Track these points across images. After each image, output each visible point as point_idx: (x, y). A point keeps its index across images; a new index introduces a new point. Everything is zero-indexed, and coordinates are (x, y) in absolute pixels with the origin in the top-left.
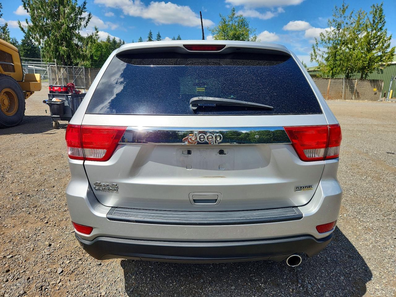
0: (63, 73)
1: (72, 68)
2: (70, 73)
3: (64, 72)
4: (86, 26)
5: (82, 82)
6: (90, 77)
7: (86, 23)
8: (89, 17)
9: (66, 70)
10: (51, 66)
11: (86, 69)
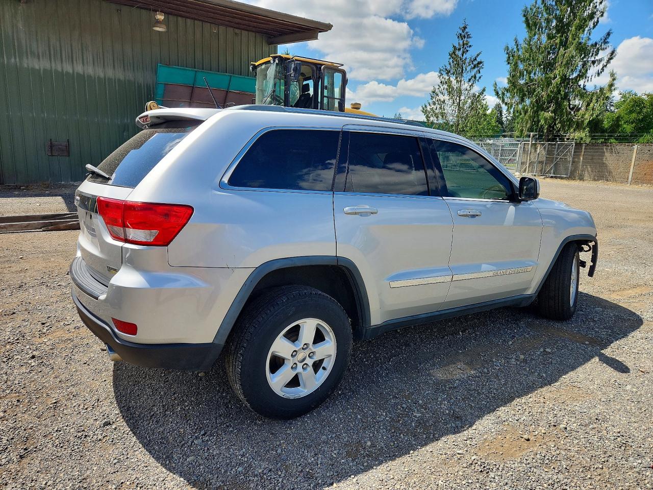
0: (539, 154)
1: (555, 145)
2: (550, 152)
3: (541, 151)
4: (601, 72)
5: (567, 169)
6: (581, 158)
7: (603, 67)
8: (611, 56)
9: (545, 148)
10: (525, 144)
11: (579, 145)
